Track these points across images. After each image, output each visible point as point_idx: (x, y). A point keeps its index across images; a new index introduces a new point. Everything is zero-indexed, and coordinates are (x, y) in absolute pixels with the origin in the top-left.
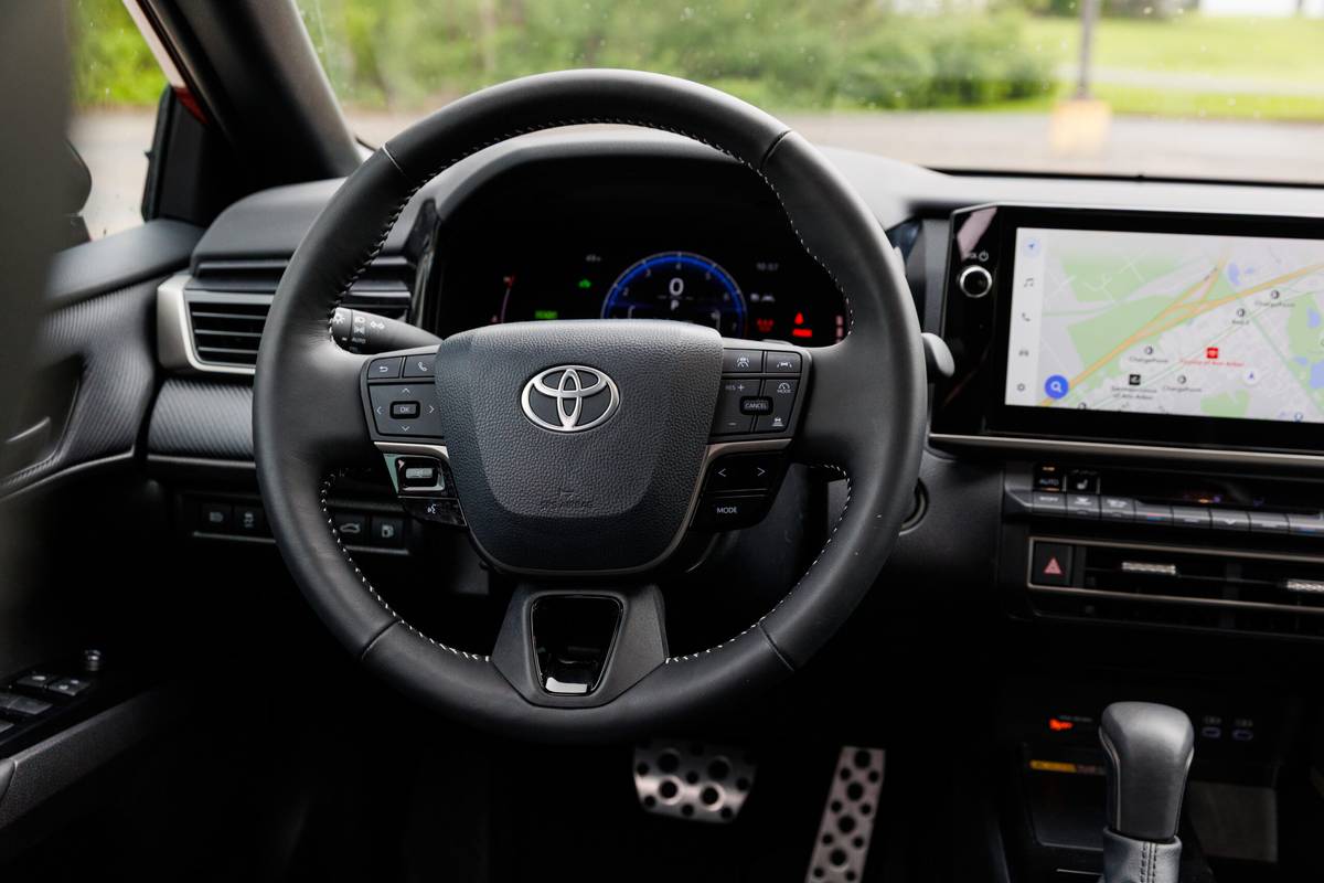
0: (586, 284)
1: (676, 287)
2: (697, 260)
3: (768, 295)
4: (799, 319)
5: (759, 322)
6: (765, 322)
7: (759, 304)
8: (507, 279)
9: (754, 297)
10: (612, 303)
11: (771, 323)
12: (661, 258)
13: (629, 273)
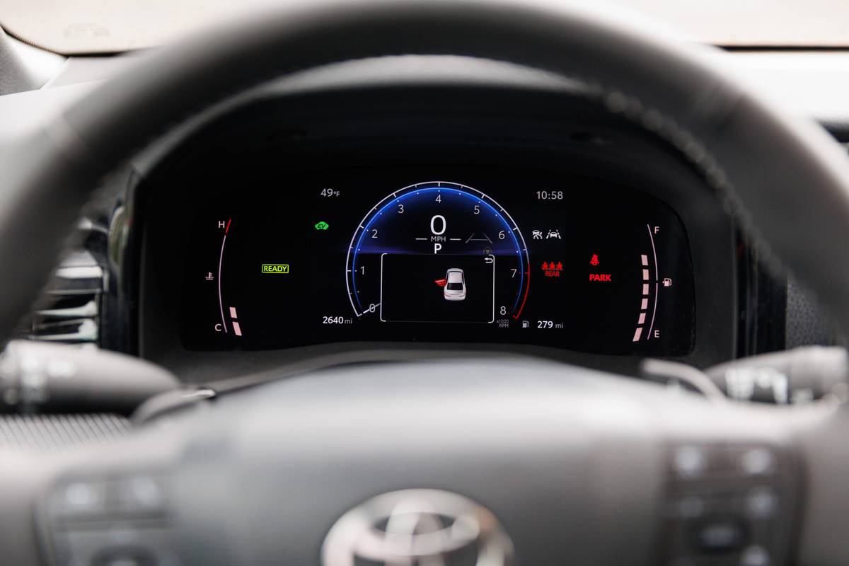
0: (323, 226)
1: (438, 225)
2: (460, 190)
3: (554, 231)
4: (595, 261)
5: (545, 266)
6: (552, 265)
7: (544, 242)
8: (222, 224)
9: (537, 234)
10: (358, 250)
11: (560, 266)
12: (417, 190)
13: (378, 210)
